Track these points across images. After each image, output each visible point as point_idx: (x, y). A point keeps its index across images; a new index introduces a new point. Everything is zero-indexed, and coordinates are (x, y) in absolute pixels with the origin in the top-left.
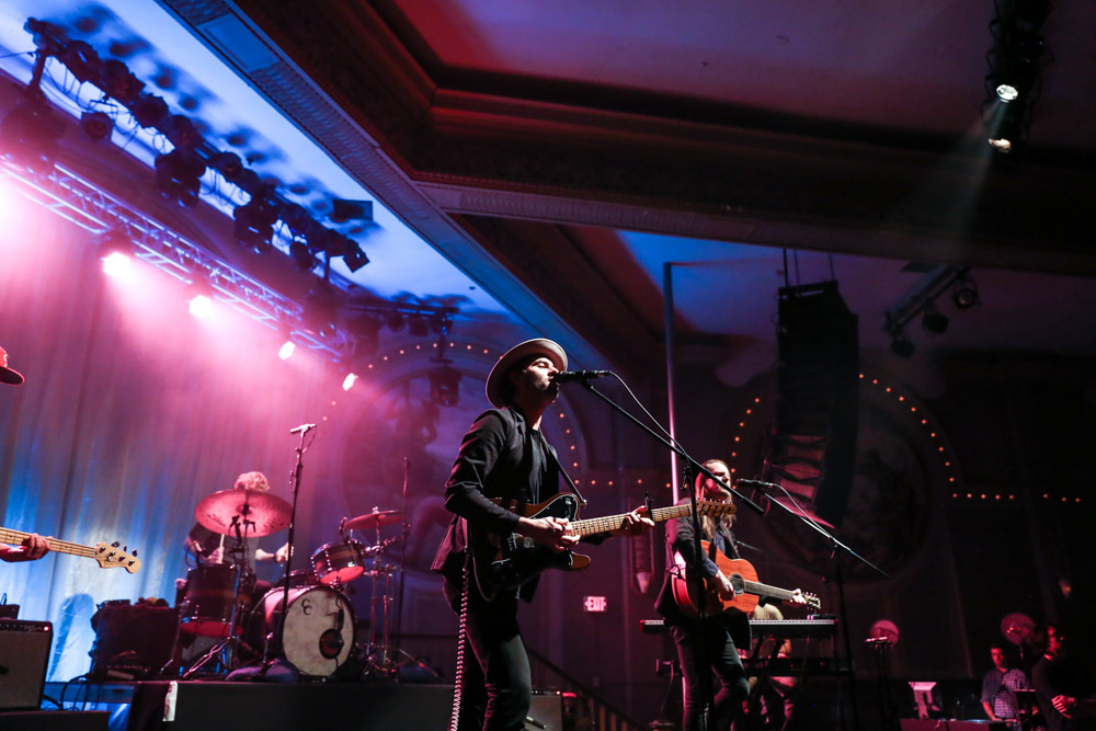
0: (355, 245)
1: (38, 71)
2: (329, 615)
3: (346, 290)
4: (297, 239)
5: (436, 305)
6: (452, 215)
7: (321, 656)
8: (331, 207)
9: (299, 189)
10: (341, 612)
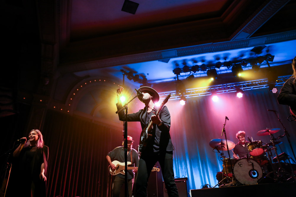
1: (178, 77)
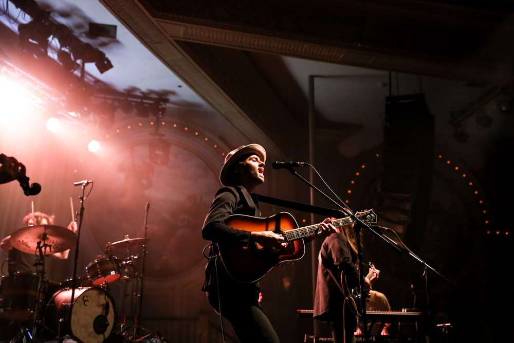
0: (103, 55)
2: (99, 306)
3: (92, 84)
4: (63, 49)
5: (154, 96)
6: (178, 42)
7: (94, 333)
8: (87, 28)
9: (65, 14)
10: (107, 304)
